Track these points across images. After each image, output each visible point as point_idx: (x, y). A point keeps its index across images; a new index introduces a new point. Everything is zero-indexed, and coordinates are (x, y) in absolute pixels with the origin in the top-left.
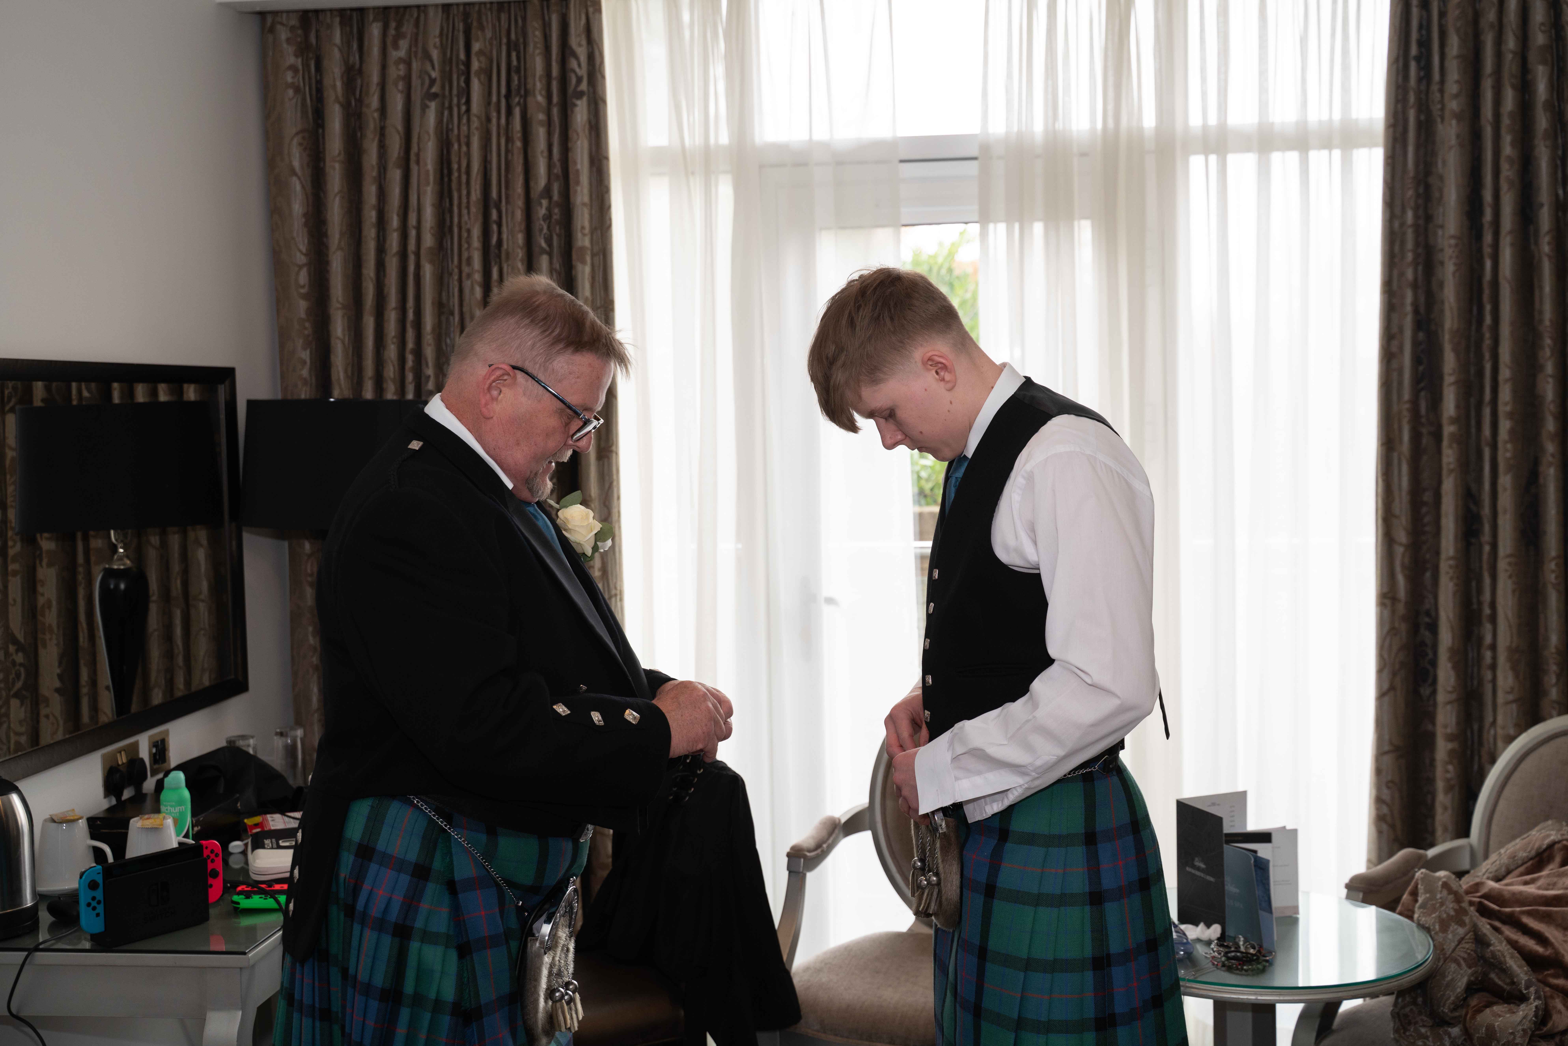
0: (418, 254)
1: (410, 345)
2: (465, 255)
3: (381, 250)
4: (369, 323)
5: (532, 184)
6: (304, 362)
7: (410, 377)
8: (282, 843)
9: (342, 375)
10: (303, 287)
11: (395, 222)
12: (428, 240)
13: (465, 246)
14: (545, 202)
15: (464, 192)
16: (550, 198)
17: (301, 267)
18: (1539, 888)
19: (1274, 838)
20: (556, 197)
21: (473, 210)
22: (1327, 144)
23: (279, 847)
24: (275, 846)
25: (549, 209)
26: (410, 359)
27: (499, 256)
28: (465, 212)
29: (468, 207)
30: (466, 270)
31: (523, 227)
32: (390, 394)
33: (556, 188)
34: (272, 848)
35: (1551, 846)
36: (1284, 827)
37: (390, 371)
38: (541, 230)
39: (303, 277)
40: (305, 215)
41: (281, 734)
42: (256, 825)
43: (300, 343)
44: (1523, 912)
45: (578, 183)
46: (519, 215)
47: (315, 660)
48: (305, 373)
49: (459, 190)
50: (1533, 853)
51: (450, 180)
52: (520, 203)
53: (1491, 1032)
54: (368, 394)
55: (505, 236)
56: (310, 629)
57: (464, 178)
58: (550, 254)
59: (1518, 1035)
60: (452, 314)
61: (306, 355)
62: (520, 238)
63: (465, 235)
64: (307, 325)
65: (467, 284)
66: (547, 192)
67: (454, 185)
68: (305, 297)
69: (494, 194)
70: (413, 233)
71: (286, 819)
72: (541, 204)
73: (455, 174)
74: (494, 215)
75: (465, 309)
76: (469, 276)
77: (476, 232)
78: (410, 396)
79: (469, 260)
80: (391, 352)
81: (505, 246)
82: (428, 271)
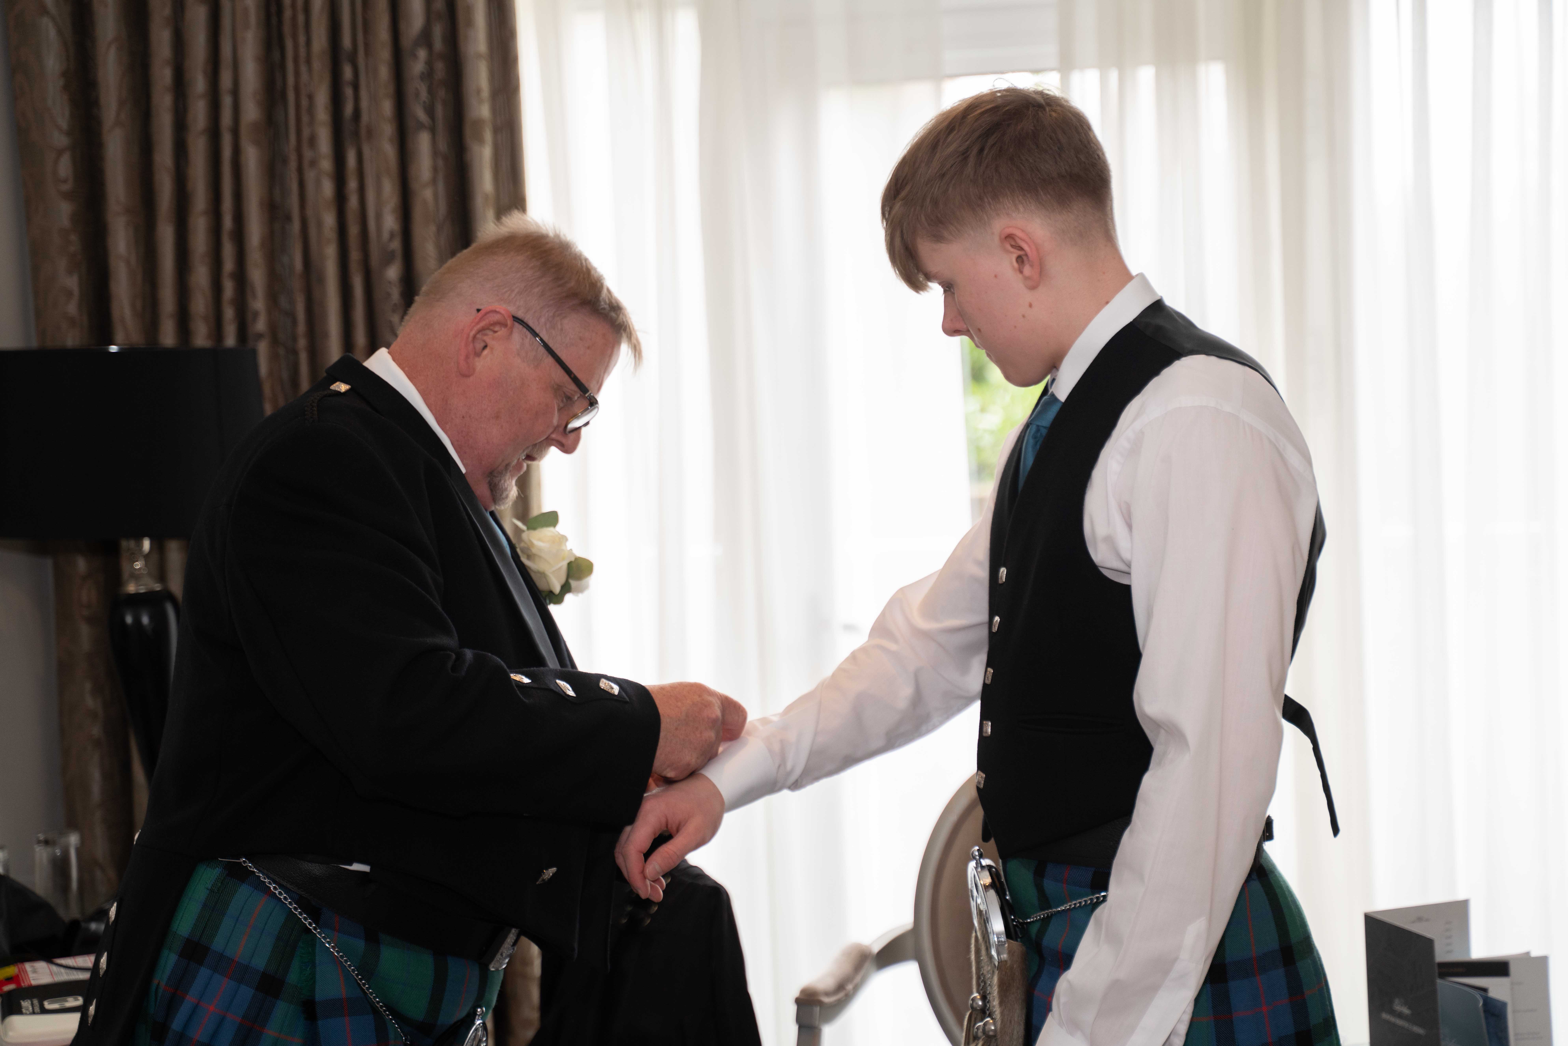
0: (235, 132)
1: (229, 265)
2: (306, 132)
3: (181, 126)
4: (166, 234)
5: (402, 26)
6: (69, 294)
7: (229, 313)
8: (48, 1005)
9: (127, 312)
10: (65, 181)
11: (199, 84)
12: (251, 112)
13: (305, 119)
14: (422, 54)
15: (302, 39)
16: (429, 46)
17: (60, 152)
19: (1513, 969)
20: (438, 44)
21: (317, 65)
23: (44, 1011)
24: (37, 1009)
25: (429, 63)
26: (229, 287)
27: (356, 134)
28: (303, 68)
29: (308, 61)
30: (308, 154)
31: (391, 89)
32: (201, 338)
33: (438, 31)
34: (34, 1013)
36: (1528, 953)
37: (200, 304)
38: (417, 95)
39: (65, 167)
40: (65, 74)
41: (47, 842)
42: (9, 980)
43: (62, 264)
45: (470, 23)
46: (384, 72)
47: (96, 731)
48: (72, 308)
49: (295, 37)
51: (280, 22)
52: (384, 54)
54: (168, 337)
55: (364, 104)
56: (88, 686)
57: (301, 18)
58: (432, 130)
60: (288, 218)
61: (72, 282)
62: (387, 107)
63: (304, 102)
64: (73, 237)
65: (310, 175)
66: (426, 37)
67: (287, 29)
68: (68, 196)
69: (346, 41)
70: (227, 101)
71: (54, 968)
72: (415, 56)
73: (288, 14)
74: (347, 72)
75: (309, 212)
76: (313, 163)
77: (322, 98)
78: (230, 341)
79: (313, 140)
80: (201, 276)
81: (365, 118)
82: (252, 157)
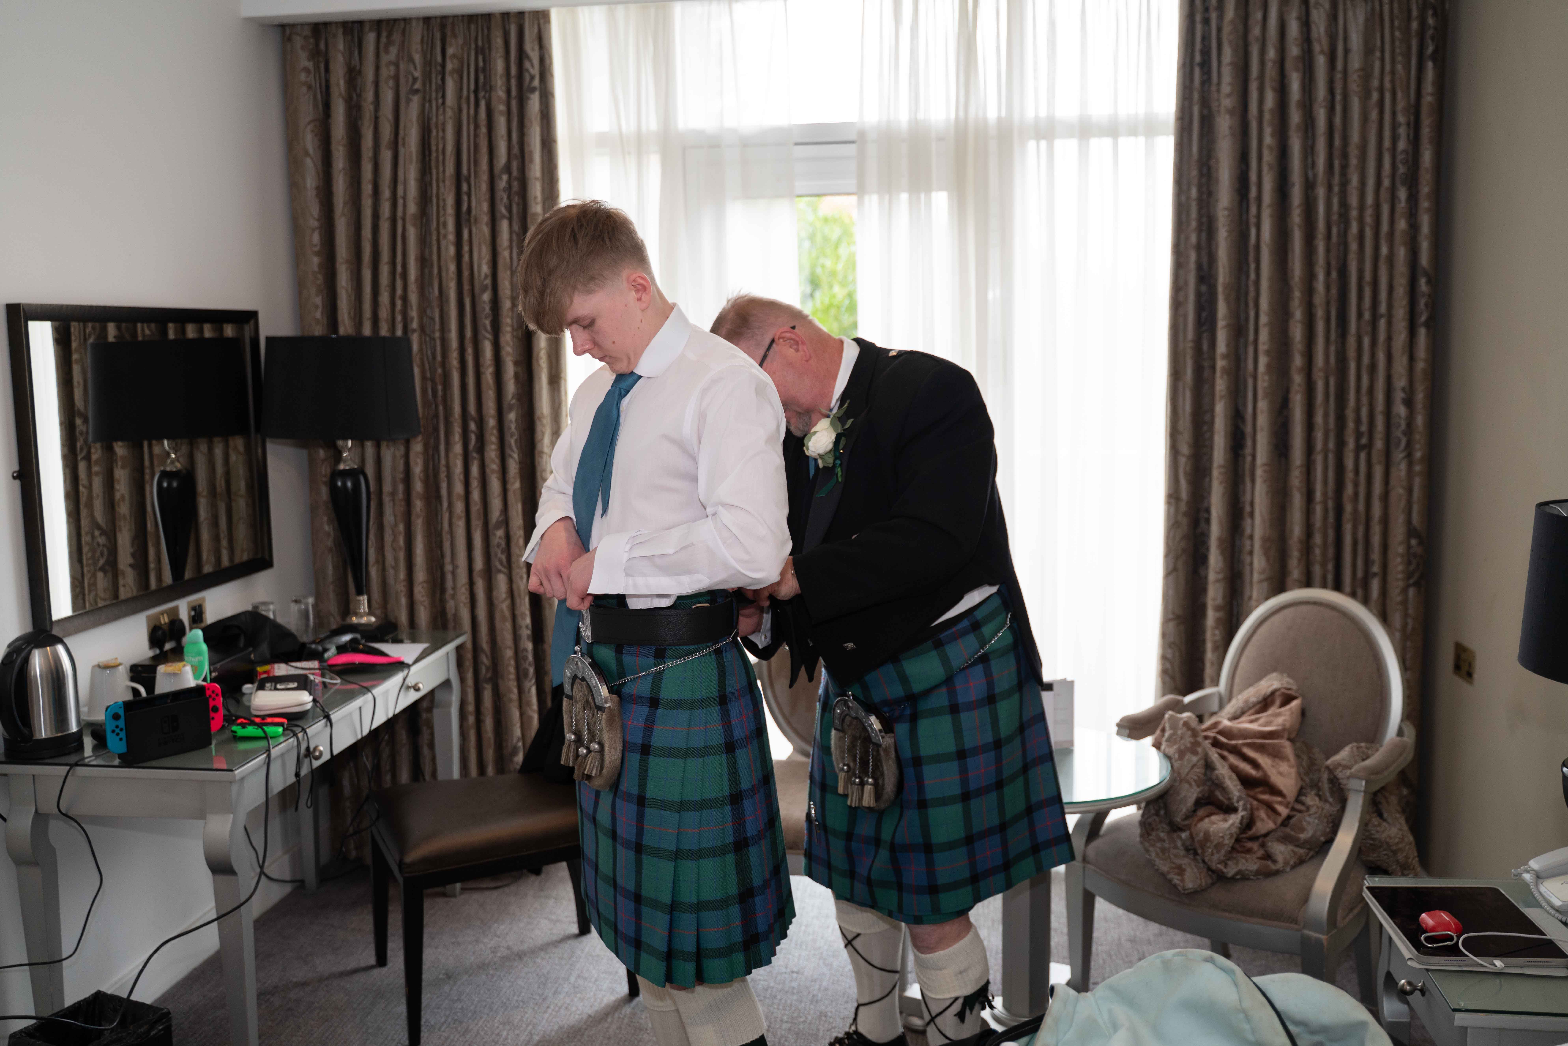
0: (404, 219)
1: (399, 292)
2: (442, 220)
3: (376, 216)
4: (367, 275)
5: (495, 162)
6: (317, 307)
7: (399, 318)
8: (279, 686)
9: (346, 316)
10: (315, 246)
11: (386, 193)
12: (412, 208)
13: (442, 212)
14: (505, 177)
15: (441, 169)
16: (510, 174)
17: (314, 230)
18: (1260, 725)
19: (1055, 687)
20: (515, 173)
21: (447, 183)
22: (1133, 131)
23: (276, 689)
24: (273, 688)
25: (509, 183)
26: (399, 303)
27: (469, 221)
28: (441, 185)
29: (444, 181)
30: (442, 231)
31: (488, 196)
32: (384, 332)
33: (515, 165)
34: (271, 690)
35: (1273, 693)
36: (1065, 679)
37: (384, 313)
38: (502, 199)
39: (316, 238)
40: (317, 188)
41: (296, 601)
42: (265, 672)
43: (313, 290)
44: (1244, 744)
45: (532, 161)
46: (484, 187)
47: (330, 543)
48: (318, 315)
49: (437, 168)
50: (1261, 698)
51: (430, 160)
52: (484, 177)
53: (1207, 837)
54: (367, 331)
55: (473, 204)
56: (325, 519)
57: (441, 158)
58: (510, 220)
59: (1226, 838)
60: (432, 266)
61: (318, 300)
62: (485, 206)
63: (441, 203)
64: (320, 276)
65: (443, 243)
66: (508, 168)
67: (433, 164)
68: (317, 254)
69: (465, 170)
70: (400, 202)
71: (289, 668)
72: (501, 179)
73: (434, 155)
74: (465, 187)
75: (442, 263)
76: (445, 236)
77: (450, 201)
78: (399, 333)
79: (445, 223)
80: (384, 298)
81: (474, 212)
82: (412, 233)
